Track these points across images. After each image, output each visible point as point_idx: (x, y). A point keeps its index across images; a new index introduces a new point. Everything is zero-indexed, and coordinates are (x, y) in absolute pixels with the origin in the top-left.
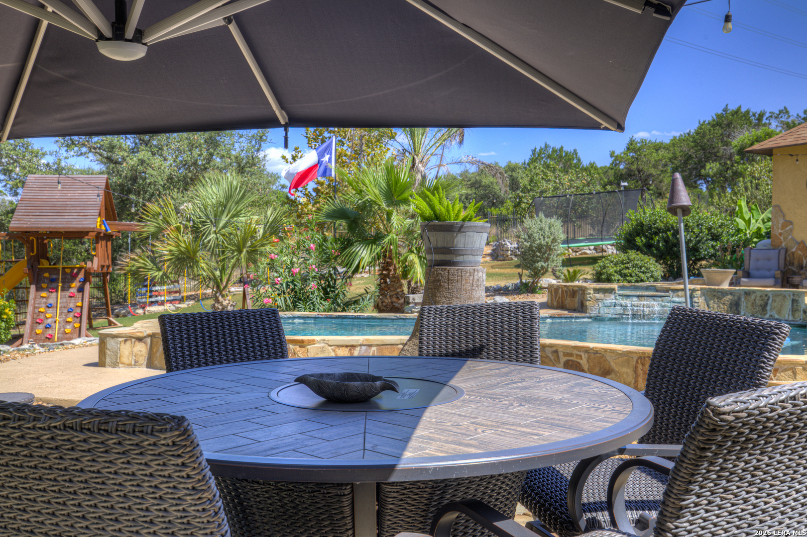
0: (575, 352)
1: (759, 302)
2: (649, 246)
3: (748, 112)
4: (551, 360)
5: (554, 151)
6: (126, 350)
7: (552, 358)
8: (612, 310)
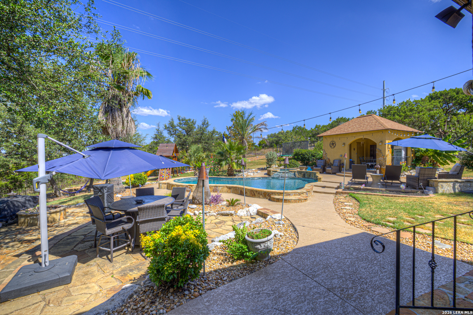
2: (298, 158)
3: (345, 118)
5: (299, 127)
6: (163, 186)
8: (276, 176)
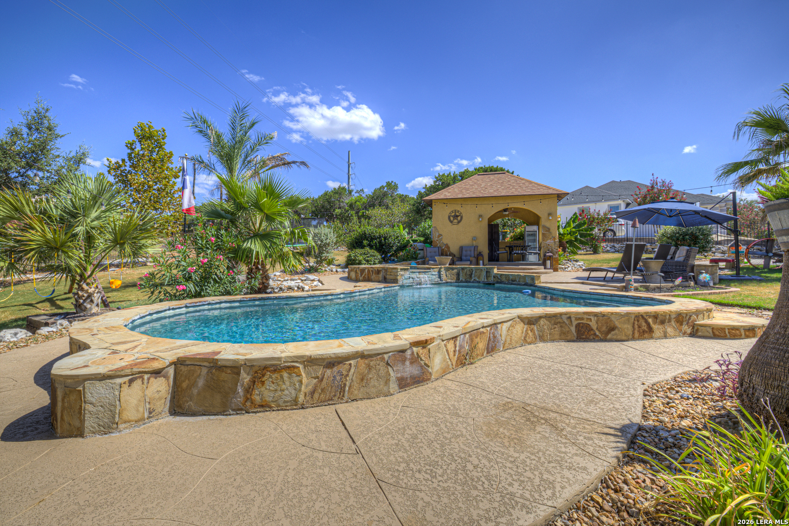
0: (585, 316)
1: (468, 273)
4: (566, 324)
7: (567, 323)
